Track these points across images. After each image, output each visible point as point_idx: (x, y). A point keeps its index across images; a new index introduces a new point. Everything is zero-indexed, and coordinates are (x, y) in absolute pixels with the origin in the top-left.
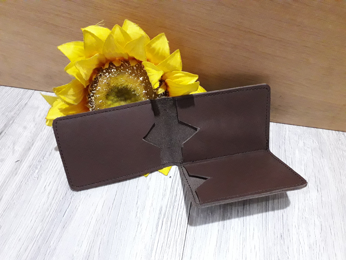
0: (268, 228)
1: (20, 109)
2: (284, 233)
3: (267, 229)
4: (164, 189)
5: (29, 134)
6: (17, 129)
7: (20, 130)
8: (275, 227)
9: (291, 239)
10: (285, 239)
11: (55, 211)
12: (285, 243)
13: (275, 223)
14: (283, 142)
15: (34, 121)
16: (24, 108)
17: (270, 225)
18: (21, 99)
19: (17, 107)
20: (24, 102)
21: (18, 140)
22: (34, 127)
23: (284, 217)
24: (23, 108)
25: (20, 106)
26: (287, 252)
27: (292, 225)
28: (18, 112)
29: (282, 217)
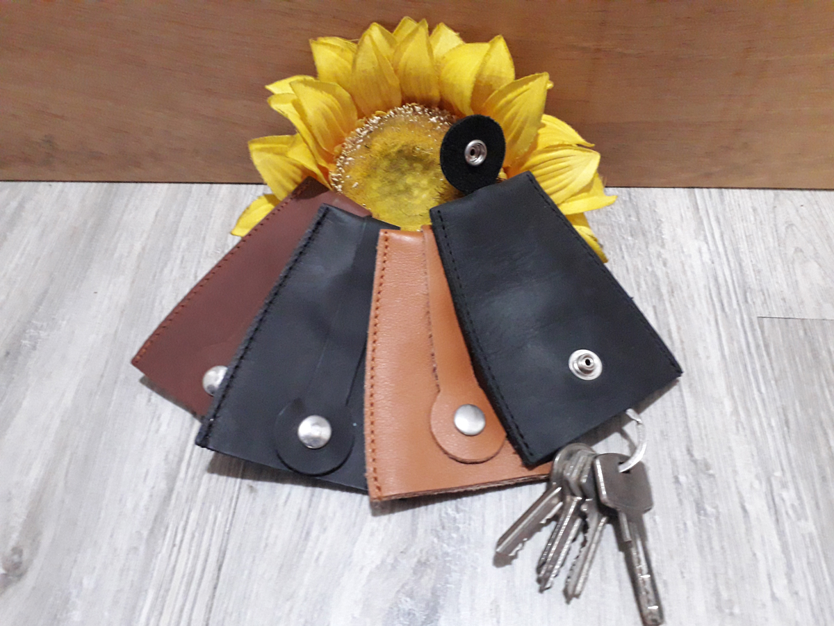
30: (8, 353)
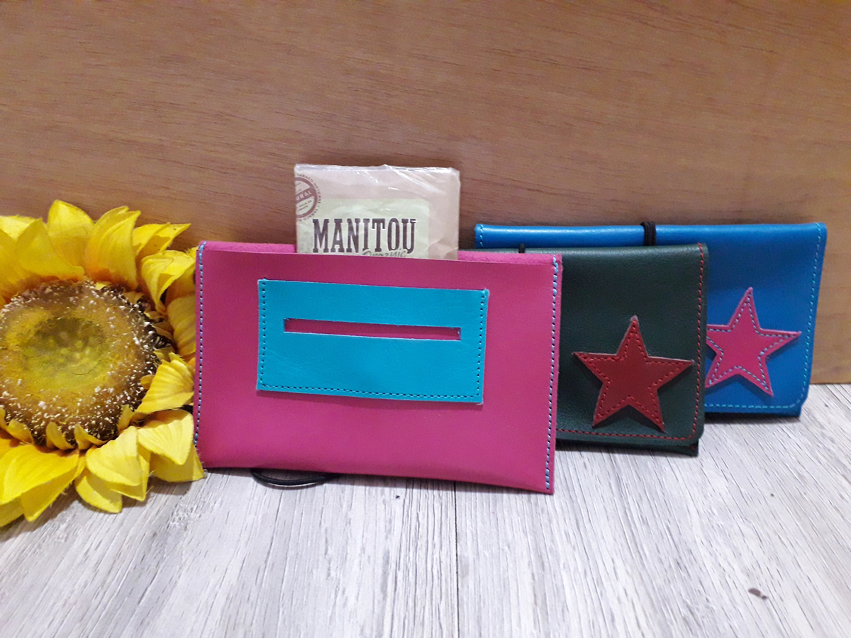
0: (645, 554)
2: (683, 558)
4: (387, 519)
8: (658, 550)
9: (702, 566)
10: (688, 568)
11: (116, 594)
12: (691, 575)
13: (656, 544)
17: (646, 549)
23: (671, 530)
26: (701, 589)
27: (695, 542)
29: (667, 531)
30: (155, 534)
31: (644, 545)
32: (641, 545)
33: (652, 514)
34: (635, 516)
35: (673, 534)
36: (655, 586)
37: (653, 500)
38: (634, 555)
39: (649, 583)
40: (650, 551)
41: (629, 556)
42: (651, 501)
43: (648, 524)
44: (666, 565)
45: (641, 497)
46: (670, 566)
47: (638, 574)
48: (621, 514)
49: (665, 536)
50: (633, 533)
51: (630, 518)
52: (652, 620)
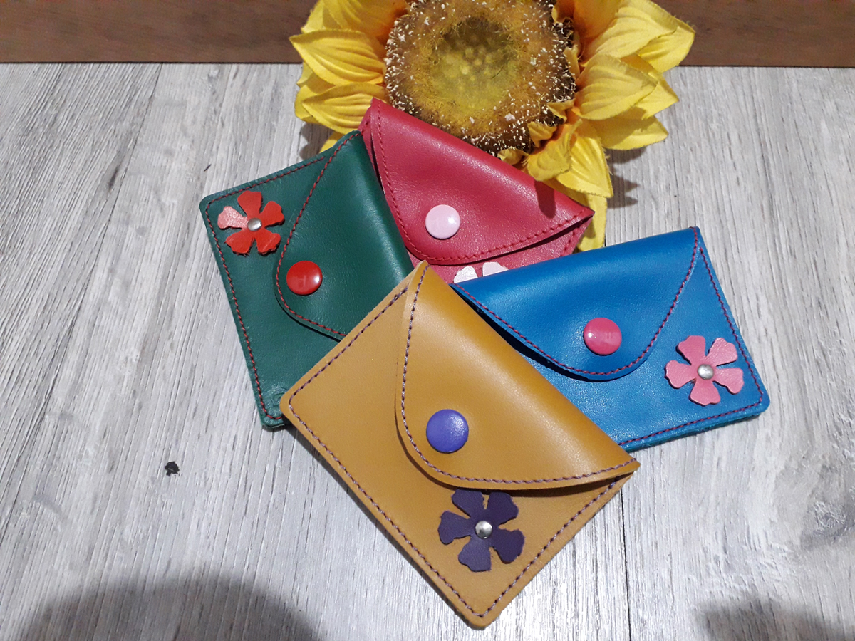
0: (788, 290)
1: (141, 111)
2: (825, 296)
3: (786, 294)
5: (185, 164)
6: (150, 158)
7: (160, 160)
8: (802, 287)
9: (842, 305)
10: (828, 308)
12: (829, 314)
13: (801, 280)
14: (788, 107)
15: (185, 134)
16: (149, 109)
17: (790, 285)
18: (135, 89)
19: (132, 106)
20: (144, 94)
21: (164, 182)
22: (191, 147)
23: (818, 264)
24: (147, 109)
25: (139, 104)
26: (837, 331)
27: (839, 279)
28: (139, 120)
29: (813, 265)
31: (789, 281)
32: (786, 281)
33: (800, 244)
34: (784, 246)
35: (819, 269)
36: (794, 326)
37: (804, 227)
38: (777, 292)
39: (790, 322)
40: (794, 289)
41: (773, 293)
42: (802, 229)
43: (795, 257)
44: (808, 303)
45: (792, 224)
46: (811, 306)
47: (779, 313)
48: (769, 243)
49: (810, 272)
50: (779, 266)
51: (778, 249)
52: (787, 361)
